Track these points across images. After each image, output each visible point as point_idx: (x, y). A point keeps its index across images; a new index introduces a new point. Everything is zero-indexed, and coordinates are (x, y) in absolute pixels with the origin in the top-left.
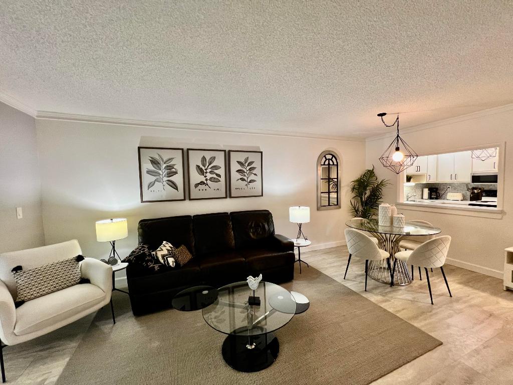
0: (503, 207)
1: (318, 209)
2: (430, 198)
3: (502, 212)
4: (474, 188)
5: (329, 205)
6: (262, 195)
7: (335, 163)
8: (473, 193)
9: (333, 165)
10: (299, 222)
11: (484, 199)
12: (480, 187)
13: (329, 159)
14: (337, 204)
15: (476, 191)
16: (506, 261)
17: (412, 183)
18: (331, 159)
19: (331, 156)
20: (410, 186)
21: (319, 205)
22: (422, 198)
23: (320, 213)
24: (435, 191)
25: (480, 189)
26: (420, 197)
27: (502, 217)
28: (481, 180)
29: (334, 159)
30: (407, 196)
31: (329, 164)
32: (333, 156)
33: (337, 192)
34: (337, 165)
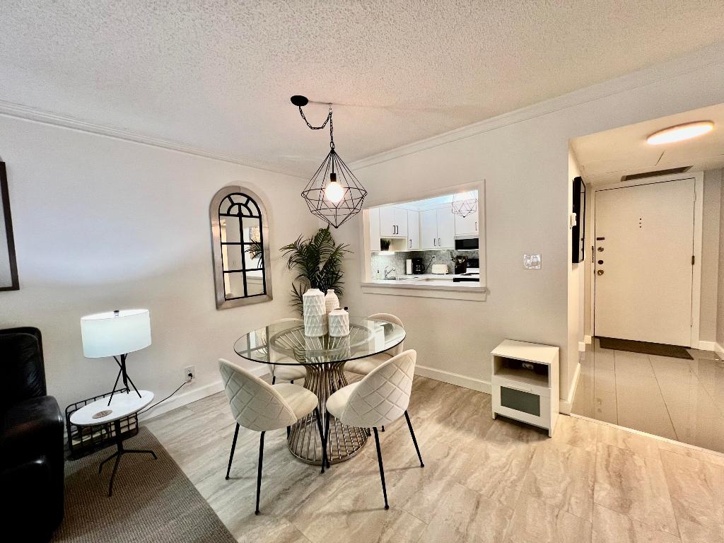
0: (486, 283)
1: (218, 306)
2: (415, 272)
3: (485, 291)
4: (459, 257)
5: (246, 296)
6: (15, 286)
7: (255, 213)
8: (457, 263)
9: (251, 216)
10: (118, 353)
11: (469, 270)
12: (464, 255)
13: (240, 205)
14: (265, 293)
15: (460, 260)
16: (493, 372)
17: (391, 252)
18: (246, 205)
19: (246, 199)
20: (389, 256)
21: (221, 297)
22: (406, 273)
23: (223, 314)
24: (419, 262)
25: (464, 258)
26: (403, 271)
27: (486, 298)
28: (465, 246)
29: (251, 205)
30: (386, 271)
31: (240, 215)
32: (249, 199)
33: (263, 269)
34: (260, 217)
